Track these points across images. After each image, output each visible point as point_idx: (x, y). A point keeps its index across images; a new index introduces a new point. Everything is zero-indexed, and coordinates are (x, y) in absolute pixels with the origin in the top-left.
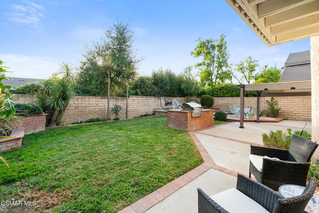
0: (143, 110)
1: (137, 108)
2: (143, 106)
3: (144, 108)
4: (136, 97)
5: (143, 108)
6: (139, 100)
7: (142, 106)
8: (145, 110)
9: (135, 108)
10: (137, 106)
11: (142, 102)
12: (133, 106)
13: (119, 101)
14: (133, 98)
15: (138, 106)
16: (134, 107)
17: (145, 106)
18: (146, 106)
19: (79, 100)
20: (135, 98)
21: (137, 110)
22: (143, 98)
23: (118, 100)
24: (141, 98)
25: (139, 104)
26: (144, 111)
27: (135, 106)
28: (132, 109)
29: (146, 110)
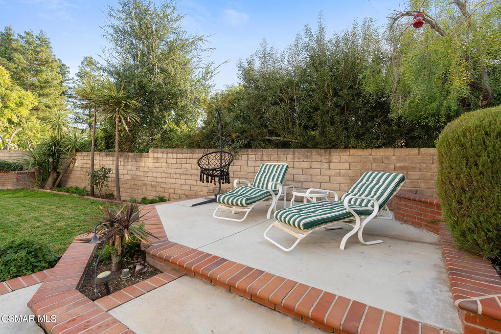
0: (177, 186)
1: (164, 180)
2: (178, 176)
3: (183, 182)
4: (163, 153)
5: (178, 181)
6: (169, 161)
7: (175, 176)
8: (184, 187)
9: (158, 180)
10: (163, 175)
11: (176, 166)
12: (155, 175)
13: (130, 160)
14: (156, 155)
15: (167, 175)
16: (156, 177)
17: (184, 177)
18: (188, 177)
19: (85, 158)
20: (160, 155)
21: (163, 186)
22: (180, 155)
23: (128, 159)
24: (175, 155)
25: (169, 170)
26: (180, 191)
27: (158, 175)
28: (152, 179)
29: (188, 188)
